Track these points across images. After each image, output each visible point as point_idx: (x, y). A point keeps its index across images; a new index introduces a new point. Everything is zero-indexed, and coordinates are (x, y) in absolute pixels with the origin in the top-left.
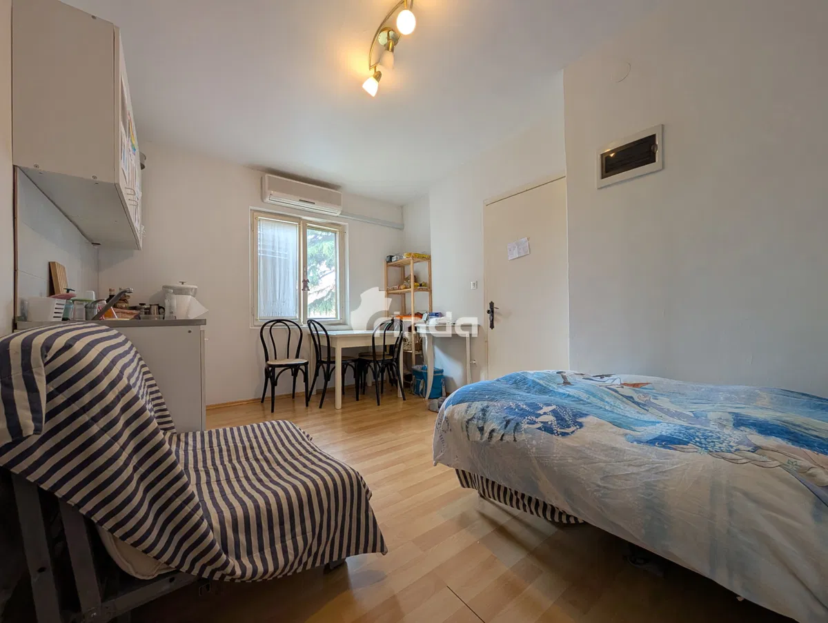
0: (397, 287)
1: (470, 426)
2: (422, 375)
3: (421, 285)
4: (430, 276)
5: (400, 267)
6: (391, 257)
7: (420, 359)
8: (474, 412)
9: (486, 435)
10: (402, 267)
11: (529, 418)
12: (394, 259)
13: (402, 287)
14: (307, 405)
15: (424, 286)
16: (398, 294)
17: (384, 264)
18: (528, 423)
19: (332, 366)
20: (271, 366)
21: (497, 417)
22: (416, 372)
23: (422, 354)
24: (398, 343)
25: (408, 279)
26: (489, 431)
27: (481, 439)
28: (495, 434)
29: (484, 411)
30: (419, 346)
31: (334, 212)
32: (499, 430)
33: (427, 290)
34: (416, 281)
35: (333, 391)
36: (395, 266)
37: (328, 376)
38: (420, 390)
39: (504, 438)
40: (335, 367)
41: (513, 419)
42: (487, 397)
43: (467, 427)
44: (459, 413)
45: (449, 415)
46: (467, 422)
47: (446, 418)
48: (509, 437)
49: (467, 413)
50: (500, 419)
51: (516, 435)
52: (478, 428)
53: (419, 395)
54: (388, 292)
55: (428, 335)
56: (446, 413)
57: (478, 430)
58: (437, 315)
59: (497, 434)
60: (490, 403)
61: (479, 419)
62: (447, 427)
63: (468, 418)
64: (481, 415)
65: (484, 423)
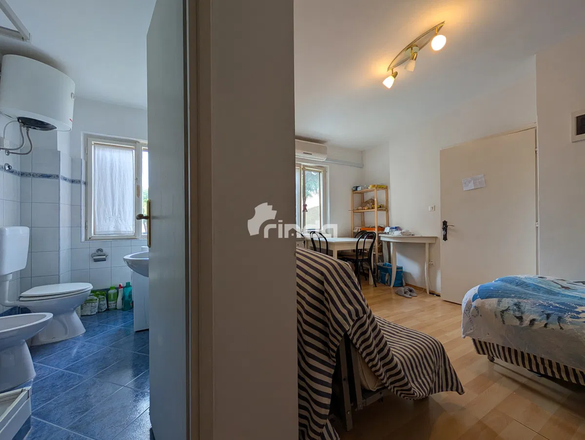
0: (361, 208)
1: (506, 315)
2: (387, 270)
3: (381, 207)
4: (387, 200)
5: (361, 193)
6: (357, 187)
8: (507, 306)
9: (526, 322)
10: (363, 194)
11: (569, 313)
12: (359, 189)
13: (365, 208)
16: (361, 212)
17: (350, 193)
18: (571, 317)
21: (534, 311)
25: (368, 202)
26: (529, 319)
27: (521, 324)
28: (536, 323)
29: (517, 305)
31: (320, 158)
32: (541, 320)
33: (385, 210)
34: (377, 203)
36: (359, 193)
38: (386, 281)
39: (548, 326)
41: (552, 314)
42: (513, 295)
43: (502, 316)
44: (490, 305)
45: (480, 306)
46: (501, 312)
47: (475, 307)
48: (554, 326)
49: (499, 305)
50: (538, 312)
51: (561, 325)
52: (515, 316)
53: (385, 284)
54: (354, 211)
55: (393, 242)
56: (474, 304)
57: (515, 318)
58: (397, 228)
59: (539, 323)
60: (520, 300)
61: (514, 311)
62: (476, 313)
63: (502, 309)
64: (515, 308)
65: (522, 314)
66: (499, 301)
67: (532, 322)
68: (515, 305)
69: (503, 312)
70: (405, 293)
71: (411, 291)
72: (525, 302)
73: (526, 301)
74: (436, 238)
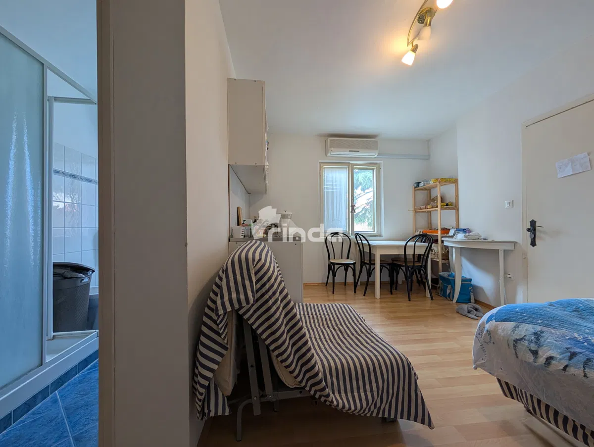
0: (424, 207)
2: (450, 282)
3: (447, 205)
4: (457, 196)
5: (426, 190)
6: (419, 183)
7: (447, 267)
8: (523, 334)
10: (429, 190)
12: (421, 185)
13: (429, 207)
14: (355, 292)
15: (451, 205)
16: (425, 212)
17: (412, 189)
19: (372, 267)
20: (331, 263)
22: (443, 278)
23: (449, 263)
24: (426, 253)
25: (434, 200)
26: (545, 356)
27: (535, 361)
28: (553, 362)
29: (538, 335)
30: (446, 256)
31: (372, 155)
32: (561, 360)
33: (453, 209)
34: (442, 201)
35: (374, 283)
36: (423, 189)
37: (369, 274)
38: (447, 294)
39: (567, 369)
40: (375, 268)
41: (581, 353)
42: (540, 321)
43: (515, 346)
44: (504, 330)
45: (492, 329)
46: (514, 341)
47: (487, 331)
48: (576, 370)
49: (514, 332)
50: (560, 348)
51: (587, 370)
52: (530, 350)
53: (447, 298)
54: (416, 211)
55: (456, 248)
56: (487, 326)
57: (529, 352)
58: (464, 230)
59: (557, 363)
60: (545, 329)
61: (530, 342)
62: (489, 339)
63: (516, 337)
64: (533, 338)
65: (538, 347)
66: (517, 327)
67: (550, 359)
68: (535, 334)
69: (516, 341)
70: (468, 312)
71: (476, 310)
72: (551, 332)
73: (553, 332)
74: (515, 243)
